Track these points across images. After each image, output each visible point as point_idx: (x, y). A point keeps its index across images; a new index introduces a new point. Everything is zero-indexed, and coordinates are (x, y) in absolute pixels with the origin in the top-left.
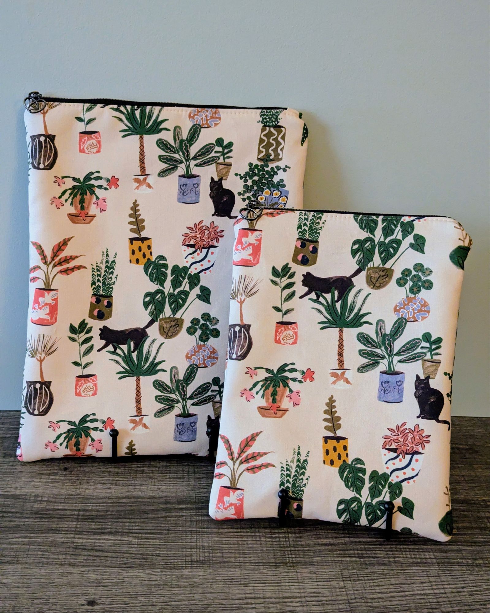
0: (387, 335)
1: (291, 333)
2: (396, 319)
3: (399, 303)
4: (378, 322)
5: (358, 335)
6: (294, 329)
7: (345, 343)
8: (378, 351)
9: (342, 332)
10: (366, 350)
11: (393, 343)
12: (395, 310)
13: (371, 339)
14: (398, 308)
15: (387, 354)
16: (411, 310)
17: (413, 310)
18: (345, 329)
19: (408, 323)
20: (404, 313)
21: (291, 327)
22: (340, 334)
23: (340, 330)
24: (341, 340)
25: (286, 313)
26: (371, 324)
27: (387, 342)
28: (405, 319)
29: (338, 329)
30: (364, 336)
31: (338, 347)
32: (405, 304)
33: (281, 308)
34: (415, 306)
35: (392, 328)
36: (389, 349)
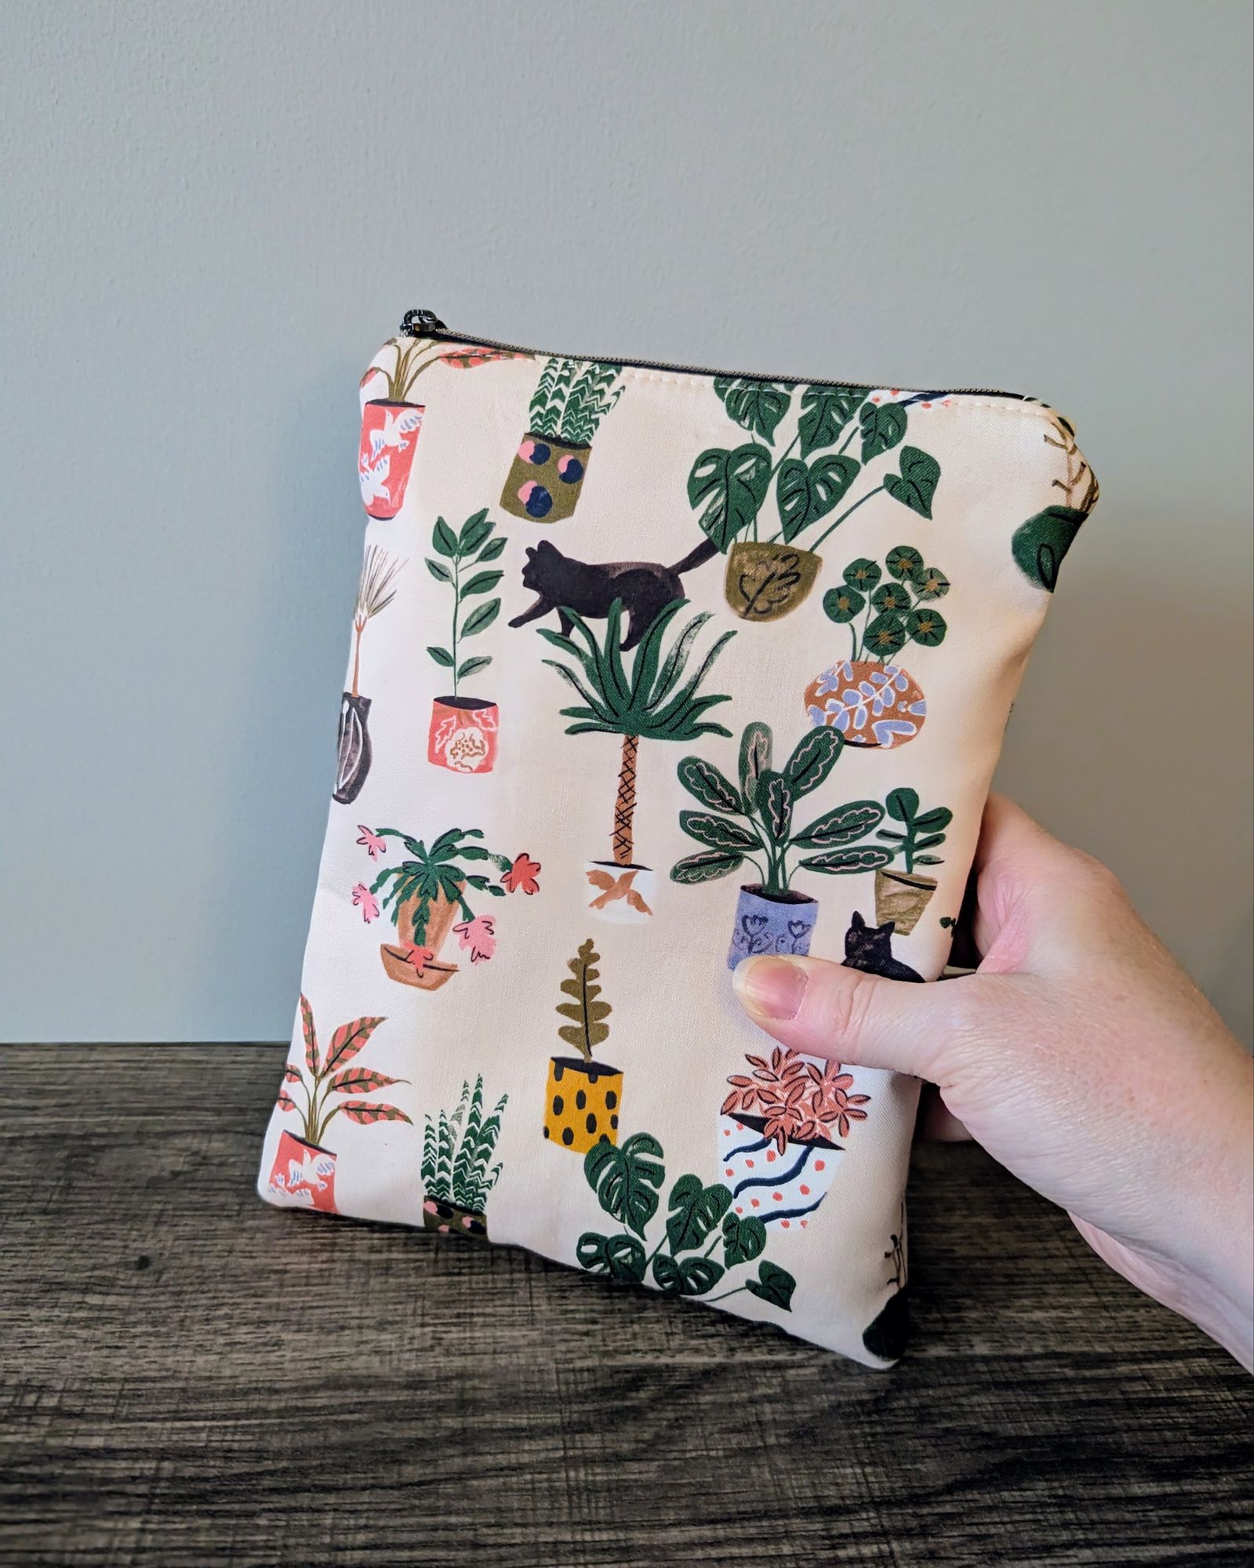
0: (775, 776)
1: (476, 733)
2: (809, 728)
3: (825, 677)
4: (750, 730)
5: (681, 766)
6: (486, 723)
7: (638, 784)
8: (741, 821)
9: (634, 747)
10: (703, 815)
11: (791, 805)
12: (810, 698)
13: (724, 782)
14: (818, 694)
15: (770, 835)
16: (861, 705)
17: (869, 706)
18: (642, 741)
19: (846, 748)
20: (836, 712)
21: (478, 715)
22: (626, 753)
23: (629, 741)
24: (628, 775)
25: (465, 671)
26: (728, 734)
27: (773, 798)
28: (837, 732)
29: (621, 738)
30: (699, 769)
31: (617, 794)
32: (843, 685)
33: (451, 653)
34: (876, 696)
35: (794, 757)
36: (777, 820)
